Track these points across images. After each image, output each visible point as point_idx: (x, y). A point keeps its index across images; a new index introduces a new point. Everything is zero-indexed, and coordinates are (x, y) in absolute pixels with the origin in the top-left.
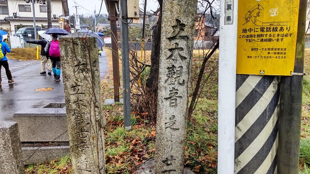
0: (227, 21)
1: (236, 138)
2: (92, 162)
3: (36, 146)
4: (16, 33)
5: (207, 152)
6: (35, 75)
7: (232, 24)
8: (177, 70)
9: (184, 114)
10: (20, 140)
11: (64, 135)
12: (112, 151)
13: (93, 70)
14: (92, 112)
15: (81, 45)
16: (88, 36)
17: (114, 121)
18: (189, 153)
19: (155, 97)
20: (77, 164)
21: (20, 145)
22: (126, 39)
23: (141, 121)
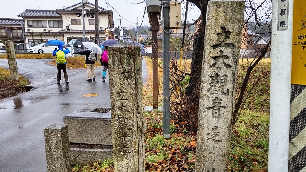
0: (280, 27)
1: (290, 155)
2: (133, 167)
3: (82, 148)
4: (68, 44)
5: (251, 168)
6: (83, 82)
7: (287, 30)
8: (221, 79)
9: (228, 125)
10: (69, 141)
11: (108, 139)
12: (151, 157)
13: (137, 77)
14: (134, 118)
15: (127, 54)
16: (133, 46)
17: (153, 128)
18: (232, 167)
19: (194, 106)
20: (119, 168)
21: (69, 146)
22: (167, 48)
23: (180, 129)
